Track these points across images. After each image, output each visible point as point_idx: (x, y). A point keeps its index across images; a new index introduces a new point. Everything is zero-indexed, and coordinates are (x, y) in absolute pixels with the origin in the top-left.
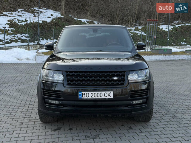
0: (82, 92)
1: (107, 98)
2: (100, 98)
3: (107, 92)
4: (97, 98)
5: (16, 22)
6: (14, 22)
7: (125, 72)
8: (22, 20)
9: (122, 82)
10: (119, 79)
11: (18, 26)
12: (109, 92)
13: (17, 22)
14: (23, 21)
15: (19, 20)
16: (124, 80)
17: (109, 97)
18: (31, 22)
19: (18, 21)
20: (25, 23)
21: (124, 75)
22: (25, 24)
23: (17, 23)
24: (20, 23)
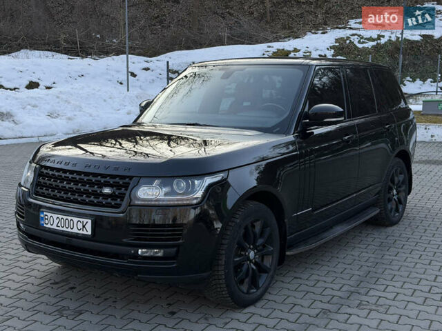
0: (45, 213)
1: (81, 232)
2: (69, 230)
3: (81, 220)
4: (65, 229)
5: (353, 42)
6: (348, 42)
7: (131, 178)
8: (369, 37)
9: (119, 200)
10: (114, 192)
11: (356, 52)
12: (85, 221)
13: (356, 43)
14: (371, 39)
15: (362, 38)
16: (122, 197)
17: (85, 232)
18: (390, 40)
19: (358, 40)
20: (374, 43)
21: (126, 186)
22: (373, 46)
23: (355, 45)
24: (363, 43)
